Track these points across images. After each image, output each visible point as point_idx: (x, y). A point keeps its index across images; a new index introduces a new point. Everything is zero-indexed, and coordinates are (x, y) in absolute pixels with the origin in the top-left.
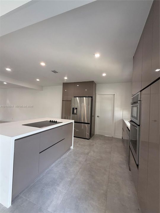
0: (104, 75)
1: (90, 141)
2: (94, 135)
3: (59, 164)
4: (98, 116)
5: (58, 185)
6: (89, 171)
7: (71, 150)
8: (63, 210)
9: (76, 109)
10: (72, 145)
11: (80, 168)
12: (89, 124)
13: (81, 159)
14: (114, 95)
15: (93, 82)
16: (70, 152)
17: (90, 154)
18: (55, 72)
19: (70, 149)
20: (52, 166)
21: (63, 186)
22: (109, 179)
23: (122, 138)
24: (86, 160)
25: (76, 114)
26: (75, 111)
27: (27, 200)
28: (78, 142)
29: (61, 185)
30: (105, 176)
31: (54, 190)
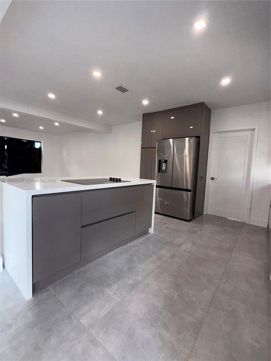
0: (226, 82)
1: (191, 224)
2: (201, 214)
3: (121, 254)
4: (213, 179)
5: (109, 286)
6: (174, 276)
7: (150, 235)
8: (105, 329)
9: (166, 161)
10: (151, 227)
11: (157, 268)
12: (189, 191)
13: (163, 252)
14: (254, 130)
15: (202, 105)
16: (146, 239)
17: (183, 247)
18: (122, 89)
19: (147, 232)
20: (109, 254)
21: (117, 290)
22: (213, 298)
23: (268, 227)
24: (173, 257)
25: (165, 171)
26: (163, 167)
27: (55, 296)
28: (165, 224)
29: (114, 287)
30: (206, 291)
31: (100, 293)
